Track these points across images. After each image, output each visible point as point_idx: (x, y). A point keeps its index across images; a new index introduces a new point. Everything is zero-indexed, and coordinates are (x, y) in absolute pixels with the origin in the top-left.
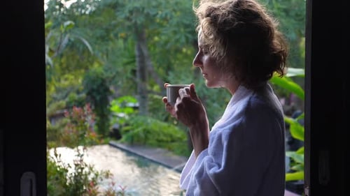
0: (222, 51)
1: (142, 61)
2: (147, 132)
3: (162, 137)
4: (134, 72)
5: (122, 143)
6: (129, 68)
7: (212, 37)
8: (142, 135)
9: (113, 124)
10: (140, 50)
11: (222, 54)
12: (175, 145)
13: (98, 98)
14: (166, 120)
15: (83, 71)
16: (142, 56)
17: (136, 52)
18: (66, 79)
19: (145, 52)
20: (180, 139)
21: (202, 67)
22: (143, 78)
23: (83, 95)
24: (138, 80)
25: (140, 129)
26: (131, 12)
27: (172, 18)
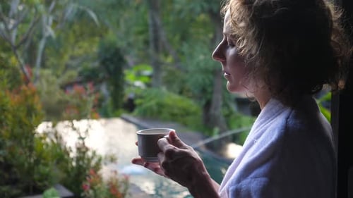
0: (255, 47)
1: (156, 31)
2: (161, 106)
3: (176, 111)
4: (146, 42)
5: (135, 117)
6: (141, 38)
7: (242, 24)
8: (155, 108)
9: (129, 93)
10: (153, 18)
11: (253, 52)
12: (189, 119)
13: (112, 67)
14: (181, 93)
15: (97, 39)
16: (155, 25)
17: (150, 22)
18: (80, 48)
19: (159, 22)
20: (194, 114)
21: (225, 63)
22: (157, 48)
23: (96, 64)
24: (151, 51)
25: (153, 103)
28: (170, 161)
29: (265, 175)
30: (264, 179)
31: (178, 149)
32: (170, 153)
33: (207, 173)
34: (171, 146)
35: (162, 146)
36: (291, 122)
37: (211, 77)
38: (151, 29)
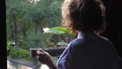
1: (15, 28)
2: (18, 53)
4: (13, 31)
8: (16, 55)
22: (16, 33)
24: (14, 34)
25: (16, 52)
26: (12, 10)
27: (27, 12)
28: (40, 57)
29: (65, 59)
30: (65, 60)
31: (42, 53)
32: (40, 55)
34: (41, 53)
35: (38, 53)
37: (36, 42)
38: (14, 27)
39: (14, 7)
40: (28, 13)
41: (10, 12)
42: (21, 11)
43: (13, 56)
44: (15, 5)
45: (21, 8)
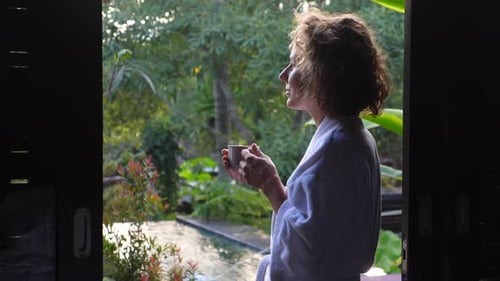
1: (223, 107)
2: (229, 203)
4: (212, 121)
5: (194, 218)
6: (205, 114)
8: (222, 207)
9: (183, 195)
10: (220, 91)
15: (142, 121)
16: (222, 98)
17: (215, 95)
18: (119, 133)
19: (228, 94)
22: (224, 129)
23: (142, 154)
24: (216, 131)
25: (219, 198)
26: (208, 39)
27: (263, 46)
28: (249, 166)
29: (312, 172)
31: (256, 157)
32: (250, 160)
33: (277, 176)
34: (252, 155)
35: (245, 155)
36: (336, 135)
38: (216, 104)
39: (216, 28)
40: (267, 51)
41: (204, 48)
42: (240, 43)
43: (208, 210)
44: (219, 20)
45: (243, 32)
